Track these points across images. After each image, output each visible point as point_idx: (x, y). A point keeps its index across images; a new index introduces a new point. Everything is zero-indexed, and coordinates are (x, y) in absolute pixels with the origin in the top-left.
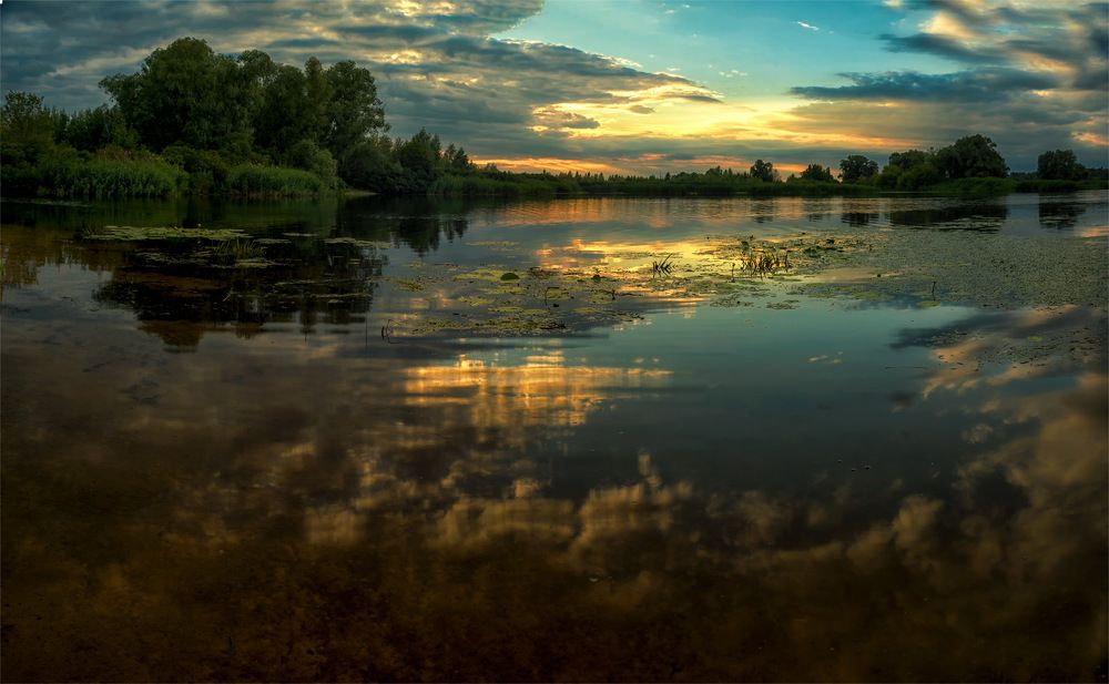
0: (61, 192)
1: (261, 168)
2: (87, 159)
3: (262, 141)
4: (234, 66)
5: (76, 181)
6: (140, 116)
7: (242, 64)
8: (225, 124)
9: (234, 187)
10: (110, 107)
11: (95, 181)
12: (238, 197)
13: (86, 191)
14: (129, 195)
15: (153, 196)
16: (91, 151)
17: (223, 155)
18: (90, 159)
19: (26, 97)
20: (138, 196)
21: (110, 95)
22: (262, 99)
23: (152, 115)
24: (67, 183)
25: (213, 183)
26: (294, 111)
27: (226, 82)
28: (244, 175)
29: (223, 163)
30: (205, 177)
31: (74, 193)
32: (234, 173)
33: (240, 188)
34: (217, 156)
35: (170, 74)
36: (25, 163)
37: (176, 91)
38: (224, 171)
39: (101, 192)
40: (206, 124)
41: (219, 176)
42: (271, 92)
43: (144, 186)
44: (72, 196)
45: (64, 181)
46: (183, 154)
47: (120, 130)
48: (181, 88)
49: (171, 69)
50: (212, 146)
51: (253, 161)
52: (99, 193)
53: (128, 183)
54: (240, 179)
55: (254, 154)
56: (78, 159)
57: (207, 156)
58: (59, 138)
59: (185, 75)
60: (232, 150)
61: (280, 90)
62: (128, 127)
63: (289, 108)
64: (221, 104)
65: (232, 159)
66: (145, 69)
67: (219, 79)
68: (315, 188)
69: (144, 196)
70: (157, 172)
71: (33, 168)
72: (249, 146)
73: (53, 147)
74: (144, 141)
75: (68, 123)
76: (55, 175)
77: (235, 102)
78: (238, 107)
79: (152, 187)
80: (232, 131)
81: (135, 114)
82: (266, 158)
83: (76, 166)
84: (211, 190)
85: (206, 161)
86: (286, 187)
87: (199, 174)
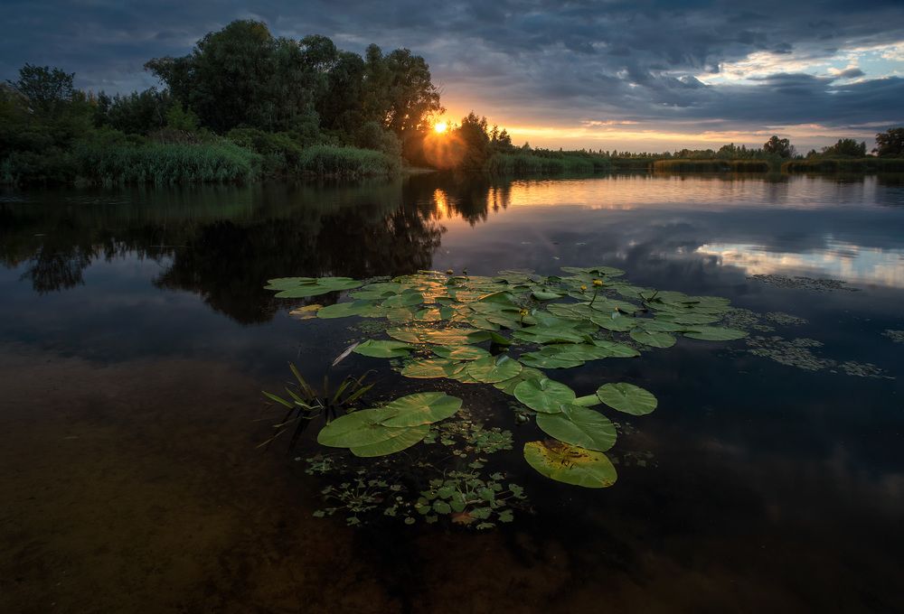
0: (108, 182)
1: (334, 149)
2: (140, 143)
3: (327, 124)
4: (297, 49)
5: (127, 168)
6: (198, 99)
7: (304, 48)
8: (290, 107)
9: (308, 168)
10: (160, 90)
11: (152, 168)
12: (312, 179)
13: (142, 178)
14: (197, 181)
15: (226, 181)
16: (143, 134)
17: (293, 137)
18: (143, 143)
19: (50, 72)
20: (208, 182)
21: (158, 78)
22: (327, 83)
23: (211, 98)
24: (114, 171)
25: (285, 164)
26: (356, 95)
27: (290, 65)
28: (318, 156)
29: (294, 145)
30: (278, 159)
31: (126, 182)
32: (308, 154)
33: (315, 168)
34: (287, 139)
35: (229, 56)
36: (54, 149)
37: (236, 74)
38: (297, 153)
39: (160, 179)
40: (271, 107)
41: (292, 159)
42: (333, 77)
43: (215, 170)
44: (123, 187)
45: (109, 168)
46: (250, 135)
47: (176, 113)
48: (242, 70)
49: (229, 50)
50: (277, 128)
51: (325, 142)
52: (159, 180)
53: (195, 168)
54: (315, 160)
55: (321, 135)
56: (127, 143)
57: (279, 138)
58: (100, 122)
59: (246, 57)
60: (300, 131)
61: (343, 76)
62: (185, 109)
63: (352, 92)
64: (286, 88)
65: (302, 140)
66: (197, 53)
67: (282, 63)
68: (390, 167)
69: (216, 181)
70: (228, 155)
71: (67, 154)
72: (316, 127)
73: (92, 130)
74: (203, 124)
75: (110, 107)
76: (98, 162)
77: (299, 85)
78: (303, 90)
79: (225, 171)
80: (298, 113)
81: (191, 96)
82: (336, 139)
83: (125, 150)
84: (284, 171)
85: (276, 142)
86: (363, 166)
87: (270, 156)
